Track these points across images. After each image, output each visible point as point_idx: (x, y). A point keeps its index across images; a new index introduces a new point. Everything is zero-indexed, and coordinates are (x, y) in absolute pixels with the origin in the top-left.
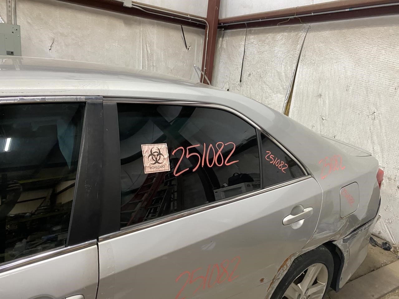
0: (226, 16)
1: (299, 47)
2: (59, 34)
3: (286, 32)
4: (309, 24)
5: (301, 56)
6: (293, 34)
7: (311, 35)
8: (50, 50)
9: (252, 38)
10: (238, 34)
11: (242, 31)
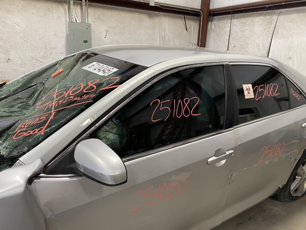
0: (213, 7)
1: (273, 26)
2: (110, 27)
3: (263, 16)
4: (280, 10)
5: (275, 32)
6: (268, 17)
7: (282, 17)
8: (105, 38)
9: (236, 21)
10: (224, 19)
11: (227, 17)
